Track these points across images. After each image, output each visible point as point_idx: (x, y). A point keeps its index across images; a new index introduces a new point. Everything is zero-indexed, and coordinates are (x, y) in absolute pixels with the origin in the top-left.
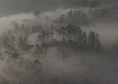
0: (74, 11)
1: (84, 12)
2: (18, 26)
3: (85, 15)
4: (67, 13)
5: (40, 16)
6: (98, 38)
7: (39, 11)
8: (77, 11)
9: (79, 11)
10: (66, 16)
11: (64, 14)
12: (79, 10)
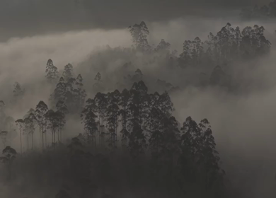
2: (56, 68)
4: (211, 34)
5: (146, 40)
9: (253, 28)
11: (198, 38)
12: (256, 26)
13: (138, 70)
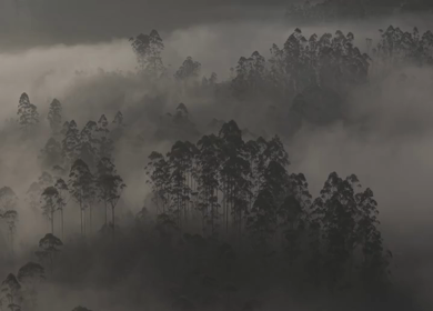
0: (312, 38)
1: (355, 43)
2: (34, 107)
4: (275, 46)
6: (372, 214)
7: (154, 32)
8: (329, 36)
9: (334, 36)
11: (256, 53)
12: (338, 32)
13: (182, 106)
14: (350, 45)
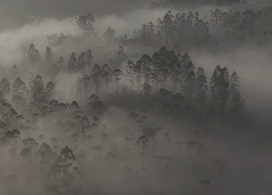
0: (177, 16)
1: (200, 17)
2: (37, 51)
3: (203, 23)
4: (159, 19)
5: (92, 28)
7: (90, 14)
8: (185, 14)
10: (158, 27)
11: (150, 23)
12: (190, 12)
13: (121, 47)
14: (197, 18)
